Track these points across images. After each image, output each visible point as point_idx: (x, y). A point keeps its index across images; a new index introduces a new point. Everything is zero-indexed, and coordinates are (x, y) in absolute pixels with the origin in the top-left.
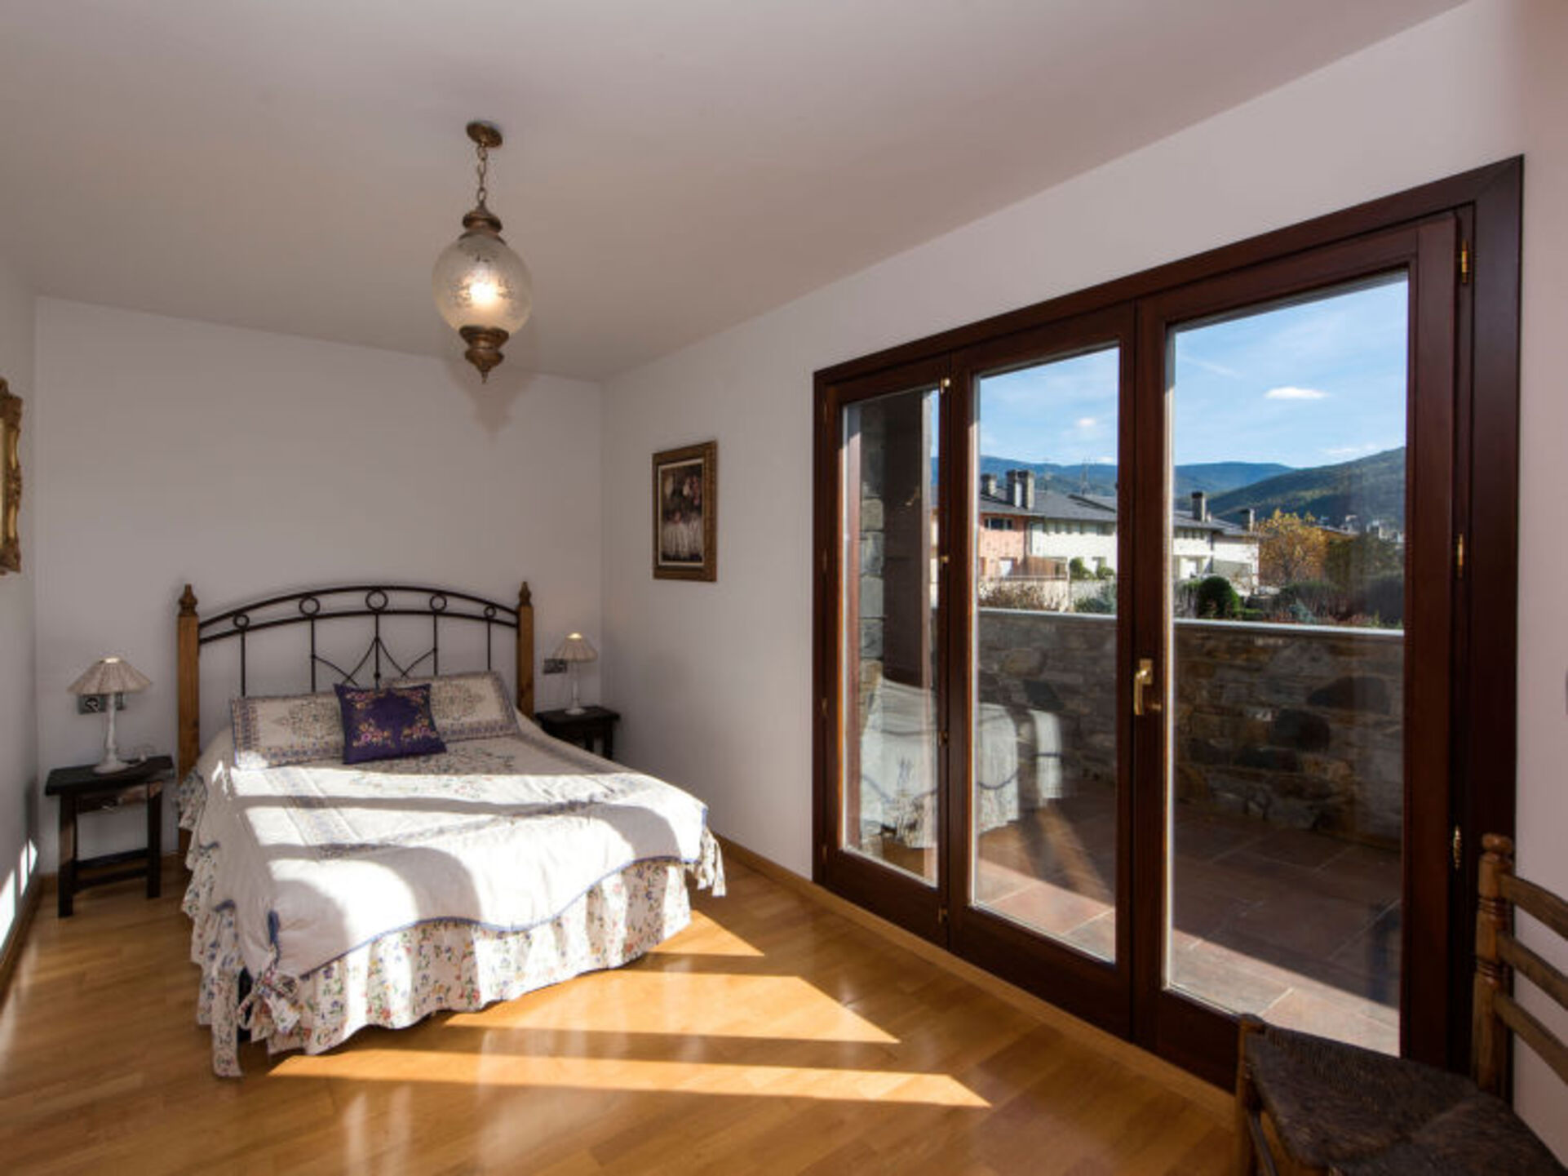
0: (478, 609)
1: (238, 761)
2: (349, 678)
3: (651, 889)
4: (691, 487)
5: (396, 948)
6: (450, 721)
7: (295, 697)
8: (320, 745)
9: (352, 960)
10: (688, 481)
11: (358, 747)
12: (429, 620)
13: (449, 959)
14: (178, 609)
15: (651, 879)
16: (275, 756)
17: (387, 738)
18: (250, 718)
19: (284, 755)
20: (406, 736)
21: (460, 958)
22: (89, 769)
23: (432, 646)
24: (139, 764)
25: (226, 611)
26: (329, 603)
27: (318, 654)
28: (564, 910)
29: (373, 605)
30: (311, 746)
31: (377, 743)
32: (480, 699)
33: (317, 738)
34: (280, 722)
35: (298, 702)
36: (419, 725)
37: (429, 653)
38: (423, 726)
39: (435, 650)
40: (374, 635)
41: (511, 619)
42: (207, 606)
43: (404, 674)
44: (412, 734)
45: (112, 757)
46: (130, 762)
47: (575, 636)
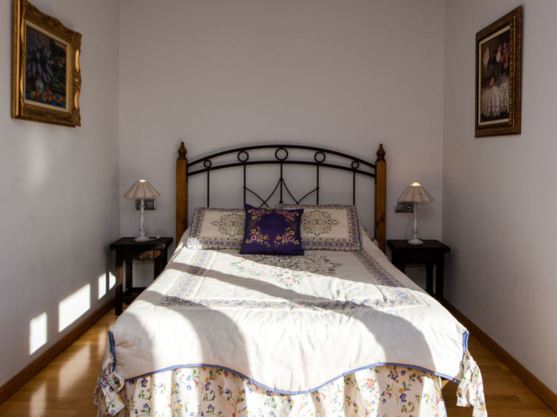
0: (347, 163)
1: (188, 243)
2: (264, 203)
3: (405, 392)
4: (502, 54)
5: (188, 379)
6: (313, 235)
7: (227, 210)
8: (232, 239)
9: (158, 378)
10: (500, 49)
11: (248, 244)
12: (314, 169)
13: (228, 399)
14: (177, 155)
15: (407, 384)
16: (206, 243)
17: (267, 240)
18: (201, 219)
19: (211, 243)
20: (278, 241)
21: (236, 401)
22: (133, 239)
23: (315, 187)
24: (155, 239)
25: (201, 158)
26: (254, 155)
27: (248, 186)
28: (320, 387)
29: (280, 158)
30: (227, 239)
31: (260, 243)
32: (336, 223)
33: (230, 235)
34: (214, 223)
35: (227, 213)
36: (288, 234)
37: (314, 191)
38: (290, 235)
39: (318, 188)
40: (280, 177)
41: (371, 170)
42: (192, 154)
43: (298, 203)
44: (282, 240)
45: (143, 234)
46: (151, 238)
47: (416, 184)
